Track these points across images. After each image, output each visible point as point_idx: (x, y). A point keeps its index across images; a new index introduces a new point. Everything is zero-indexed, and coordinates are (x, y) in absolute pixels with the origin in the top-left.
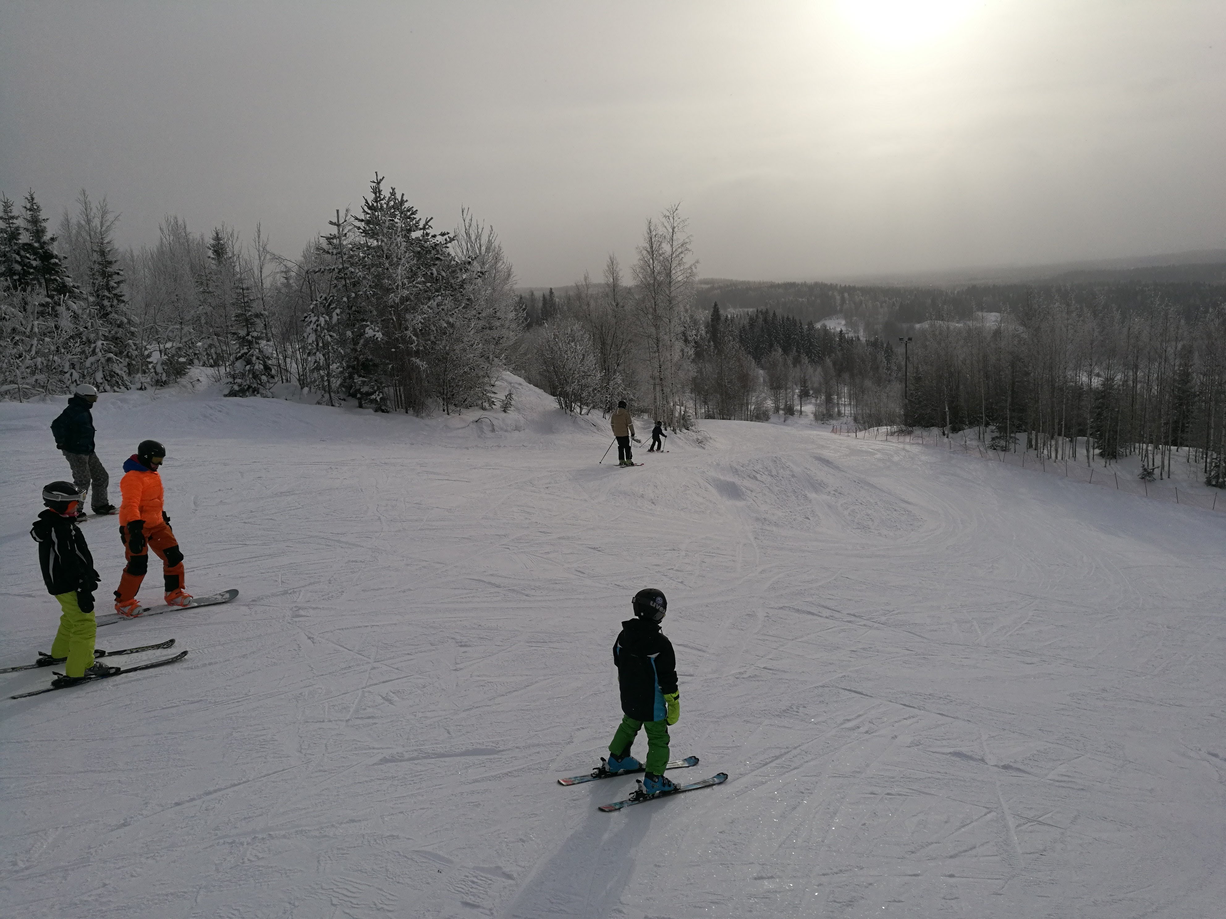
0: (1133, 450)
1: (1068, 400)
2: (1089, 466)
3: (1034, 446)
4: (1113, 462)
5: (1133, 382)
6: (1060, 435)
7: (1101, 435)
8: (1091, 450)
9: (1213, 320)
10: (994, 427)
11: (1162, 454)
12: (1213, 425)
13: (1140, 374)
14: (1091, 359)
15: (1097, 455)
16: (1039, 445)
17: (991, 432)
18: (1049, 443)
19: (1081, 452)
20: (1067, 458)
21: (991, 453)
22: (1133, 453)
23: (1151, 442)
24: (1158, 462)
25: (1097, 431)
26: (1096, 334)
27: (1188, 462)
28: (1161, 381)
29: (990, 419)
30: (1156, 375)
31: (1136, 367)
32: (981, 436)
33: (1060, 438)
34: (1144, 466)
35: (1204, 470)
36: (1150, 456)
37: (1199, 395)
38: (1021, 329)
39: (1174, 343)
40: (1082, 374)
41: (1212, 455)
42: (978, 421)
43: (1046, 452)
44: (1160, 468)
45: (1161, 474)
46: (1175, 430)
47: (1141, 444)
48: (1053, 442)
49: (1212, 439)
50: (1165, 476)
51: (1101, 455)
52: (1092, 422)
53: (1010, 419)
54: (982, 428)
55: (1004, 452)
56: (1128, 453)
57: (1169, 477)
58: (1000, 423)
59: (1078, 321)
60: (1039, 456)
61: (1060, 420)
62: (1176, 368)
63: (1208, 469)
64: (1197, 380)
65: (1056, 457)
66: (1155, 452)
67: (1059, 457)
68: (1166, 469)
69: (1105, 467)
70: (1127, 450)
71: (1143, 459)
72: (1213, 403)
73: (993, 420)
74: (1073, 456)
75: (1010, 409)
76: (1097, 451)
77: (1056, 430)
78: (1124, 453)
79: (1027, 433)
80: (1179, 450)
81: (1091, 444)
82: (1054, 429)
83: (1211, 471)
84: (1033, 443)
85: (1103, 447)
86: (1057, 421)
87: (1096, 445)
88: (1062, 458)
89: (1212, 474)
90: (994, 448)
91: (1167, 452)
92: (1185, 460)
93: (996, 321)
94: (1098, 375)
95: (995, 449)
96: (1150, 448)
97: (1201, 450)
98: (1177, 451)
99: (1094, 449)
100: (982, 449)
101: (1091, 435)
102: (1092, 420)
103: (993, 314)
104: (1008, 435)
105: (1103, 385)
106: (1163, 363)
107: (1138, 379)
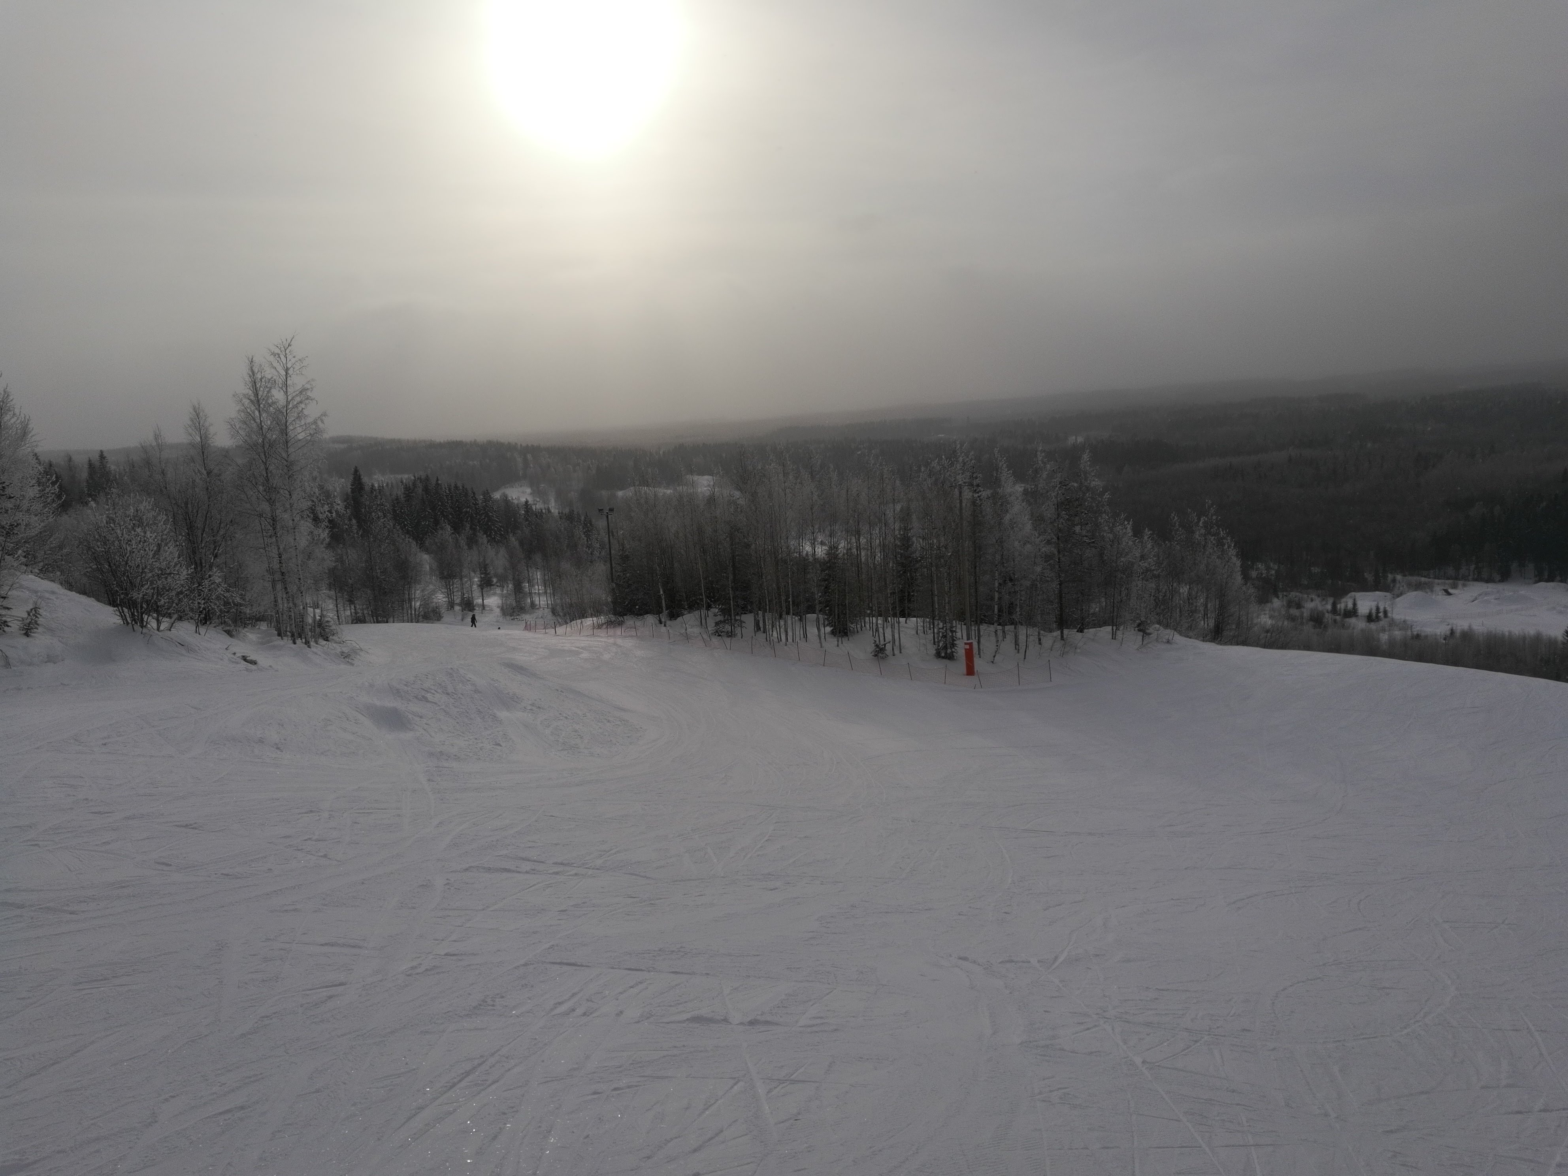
0: (863, 625)
1: (793, 573)
2: (821, 647)
3: (762, 629)
4: (845, 639)
5: (857, 550)
6: (788, 613)
7: (830, 610)
8: (822, 629)
9: (925, 480)
10: (717, 610)
11: (892, 628)
12: (936, 593)
13: (863, 541)
14: (812, 526)
15: (828, 633)
16: (767, 627)
17: (713, 615)
18: (778, 623)
19: (812, 631)
20: (798, 639)
21: (715, 640)
22: (864, 628)
23: (881, 615)
24: (889, 637)
25: (826, 607)
26: (815, 497)
27: (917, 633)
28: (883, 547)
29: (711, 601)
30: (878, 541)
31: (858, 533)
32: (703, 621)
33: (789, 617)
34: (875, 641)
35: (933, 641)
36: (881, 630)
37: (920, 561)
38: (737, 494)
39: (891, 505)
40: (805, 544)
41: (938, 624)
42: (698, 604)
43: (775, 633)
44: (891, 643)
45: (893, 649)
46: (901, 600)
47: (871, 618)
48: (782, 623)
49: (936, 607)
50: (897, 652)
51: (833, 633)
52: (820, 597)
53: (733, 598)
54: (704, 612)
55: (730, 638)
56: (859, 629)
57: (901, 652)
58: (722, 604)
59: (796, 484)
60: (768, 638)
61: (788, 597)
62: (897, 533)
63: (936, 640)
64: (918, 544)
65: (787, 639)
66: (885, 626)
67: (790, 639)
68: (897, 643)
69: (838, 646)
70: (858, 626)
71: (874, 634)
72: (933, 569)
73: (715, 602)
74: (804, 637)
75: (732, 588)
76: (828, 629)
77: (784, 609)
78: (856, 629)
79: (753, 614)
80: (908, 621)
81: (821, 622)
82: (782, 607)
83: (939, 642)
84: (761, 625)
85: (833, 623)
86: (783, 598)
87: (826, 623)
88: (793, 640)
89: (941, 645)
90: (718, 633)
91: (896, 625)
92: (914, 632)
93: (709, 486)
94: (822, 543)
95: (719, 635)
96: (880, 622)
97: (928, 620)
98: (906, 623)
99: (824, 627)
100: (705, 636)
101: (820, 611)
102: (820, 594)
103: (706, 477)
104: (733, 618)
105: (828, 554)
106: (884, 528)
107: (861, 547)
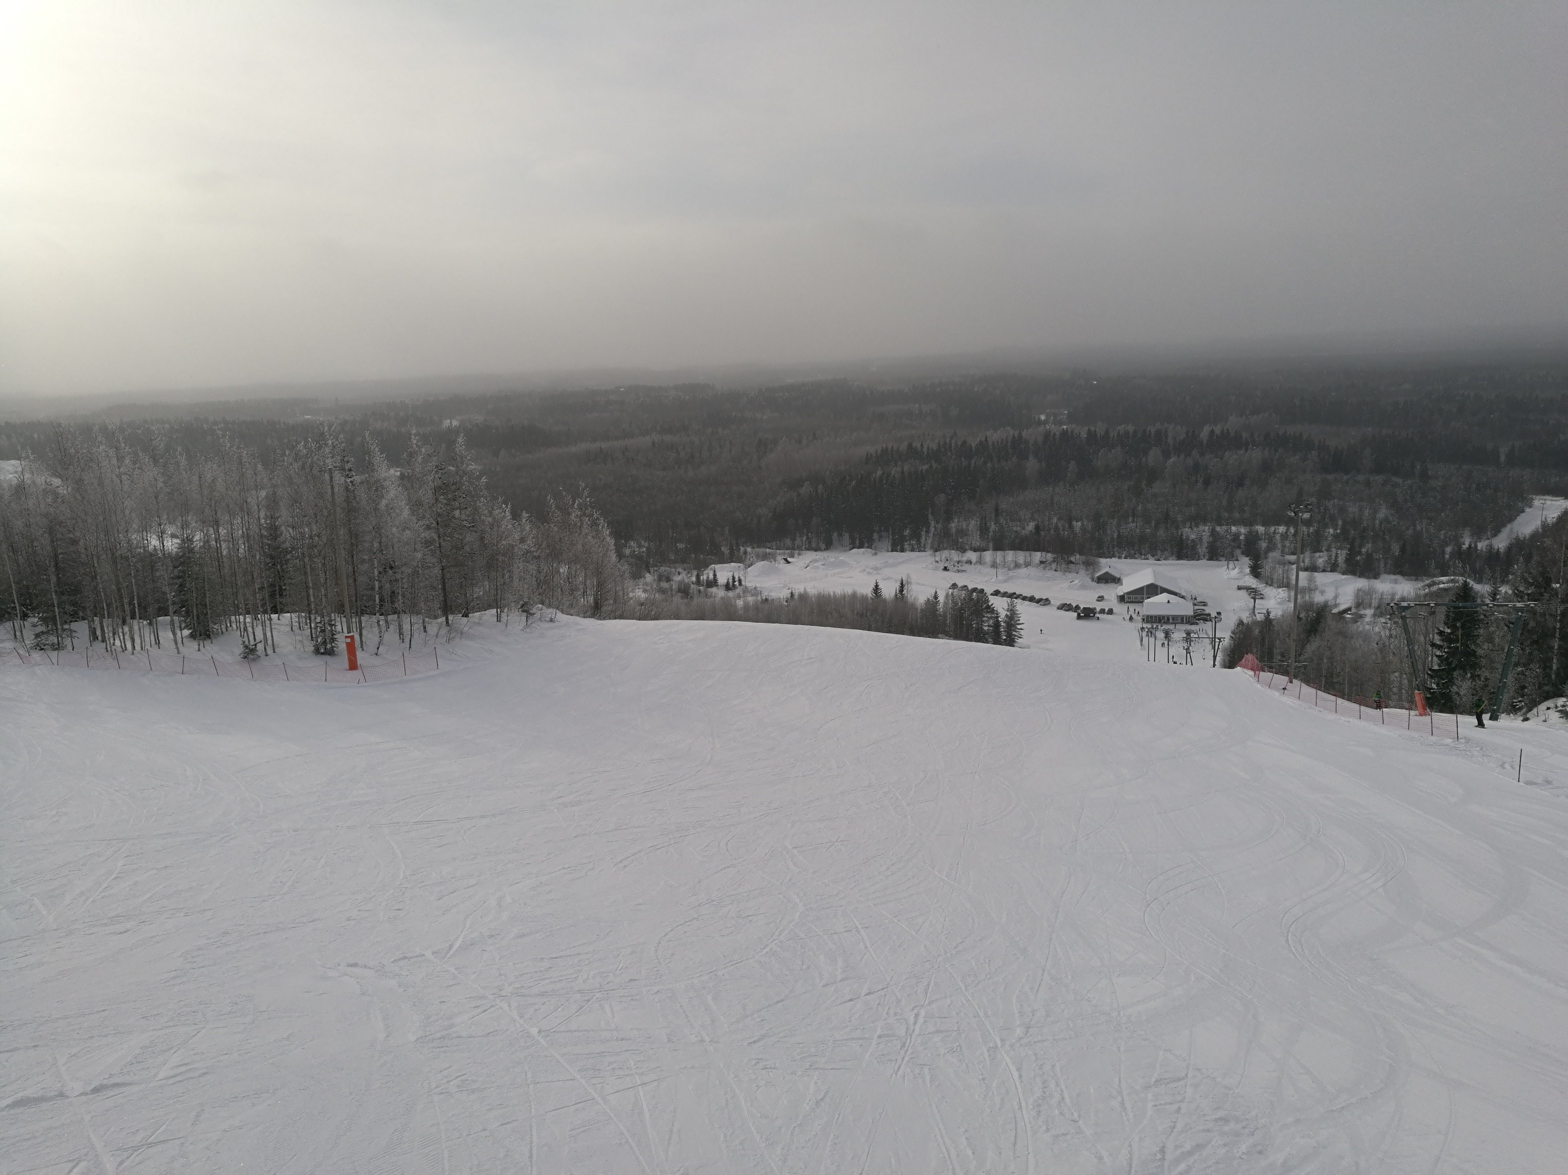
0: (229, 625)
1: (137, 571)
2: (179, 653)
3: (100, 638)
4: (207, 643)
5: (216, 542)
6: (133, 617)
7: (187, 612)
8: (178, 633)
9: (291, 464)
10: (36, 620)
11: (262, 626)
12: (311, 585)
13: (222, 531)
14: (159, 517)
15: (186, 637)
16: (106, 635)
17: (32, 625)
18: (120, 630)
19: (166, 635)
20: (148, 647)
21: (36, 656)
22: (230, 628)
23: (248, 613)
24: (259, 636)
25: (181, 608)
26: (160, 485)
27: (292, 630)
28: (247, 537)
29: (28, 609)
30: (240, 532)
31: (216, 524)
32: (18, 633)
33: (135, 622)
34: (244, 642)
35: (310, 637)
36: (250, 629)
37: (291, 552)
38: (57, 482)
39: (254, 492)
40: (150, 537)
41: (315, 618)
42: (9, 613)
43: (117, 643)
44: (263, 642)
45: (265, 649)
46: (272, 595)
47: (237, 617)
48: (126, 629)
49: (312, 600)
50: (270, 651)
51: (192, 636)
52: (174, 597)
53: (58, 604)
54: (18, 623)
55: (57, 651)
56: (224, 630)
57: (274, 652)
58: (44, 612)
59: (134, 469)
60: (109, 648)
61: (132, 599)
62: (263, 521)
63: (314, 635)
64: (287, 533)
65: (134, 647)
66: (255, 624)
67: (138, 647)
68: (270, 642)
69: (199, 650)
70: (222, 627)
71: (242, 634)
72: (307, 560)
73: (33, 609)
74: (156, 643)
75: (56, 592)
76: (186, 632)
77: (128, 612)
78: (220, 630)
79: (86, 621)
80: (280, 617)
81: (177, 624)
82: (125, 611)
83: (317, 637)
84: (99, 633)
85: (192, 625)
86: (126, 601)
87: (183, 625)
88: (142, 648)
89: (319, 640)
90: (40, 647)
91: (268, 622)
92: (289, 629)
93: (16, 472)
94: (173, 536)
95: (42, 649)
96: (248, 620)
97: (303, 614)
98: (279, 619)
99: (181, 630)
100: (21, 652)
101: (175, 612)
102: (173, 594)
103: (13, 462)
104: (59, 627)
105: (181, 547)
106: (246, 517)
107: (221, 539)
